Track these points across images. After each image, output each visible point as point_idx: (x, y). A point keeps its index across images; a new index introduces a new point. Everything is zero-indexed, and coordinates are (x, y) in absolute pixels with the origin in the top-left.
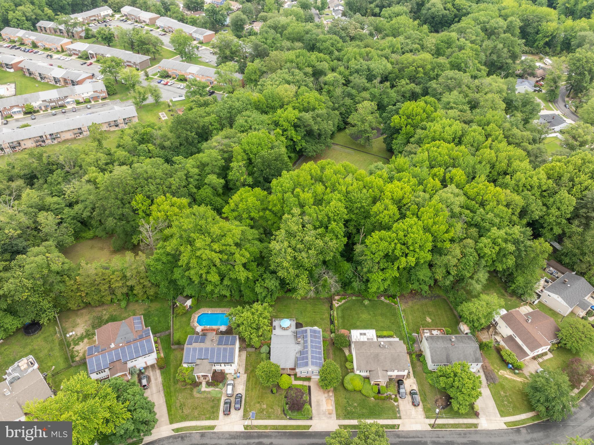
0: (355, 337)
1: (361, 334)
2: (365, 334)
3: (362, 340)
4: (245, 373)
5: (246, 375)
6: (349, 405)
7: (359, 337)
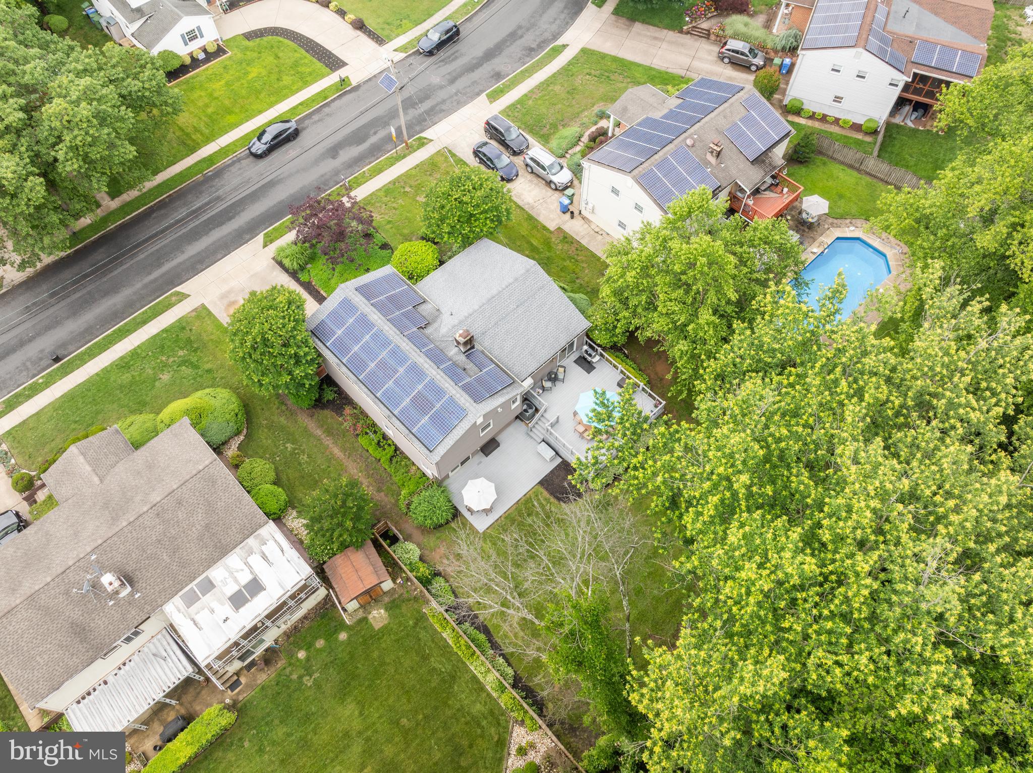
0: (271, 549)
1: (255, 587)
2: (238, 600)
3: (233, 560)
4: (559, 229)
5: (552, 226)
6: (185, 362)
7: (255, 560)
